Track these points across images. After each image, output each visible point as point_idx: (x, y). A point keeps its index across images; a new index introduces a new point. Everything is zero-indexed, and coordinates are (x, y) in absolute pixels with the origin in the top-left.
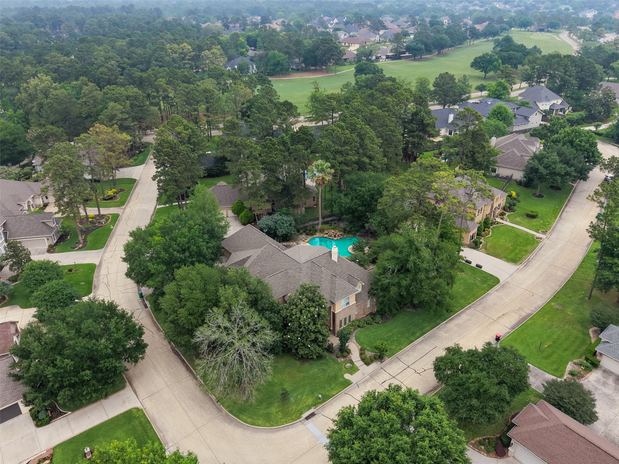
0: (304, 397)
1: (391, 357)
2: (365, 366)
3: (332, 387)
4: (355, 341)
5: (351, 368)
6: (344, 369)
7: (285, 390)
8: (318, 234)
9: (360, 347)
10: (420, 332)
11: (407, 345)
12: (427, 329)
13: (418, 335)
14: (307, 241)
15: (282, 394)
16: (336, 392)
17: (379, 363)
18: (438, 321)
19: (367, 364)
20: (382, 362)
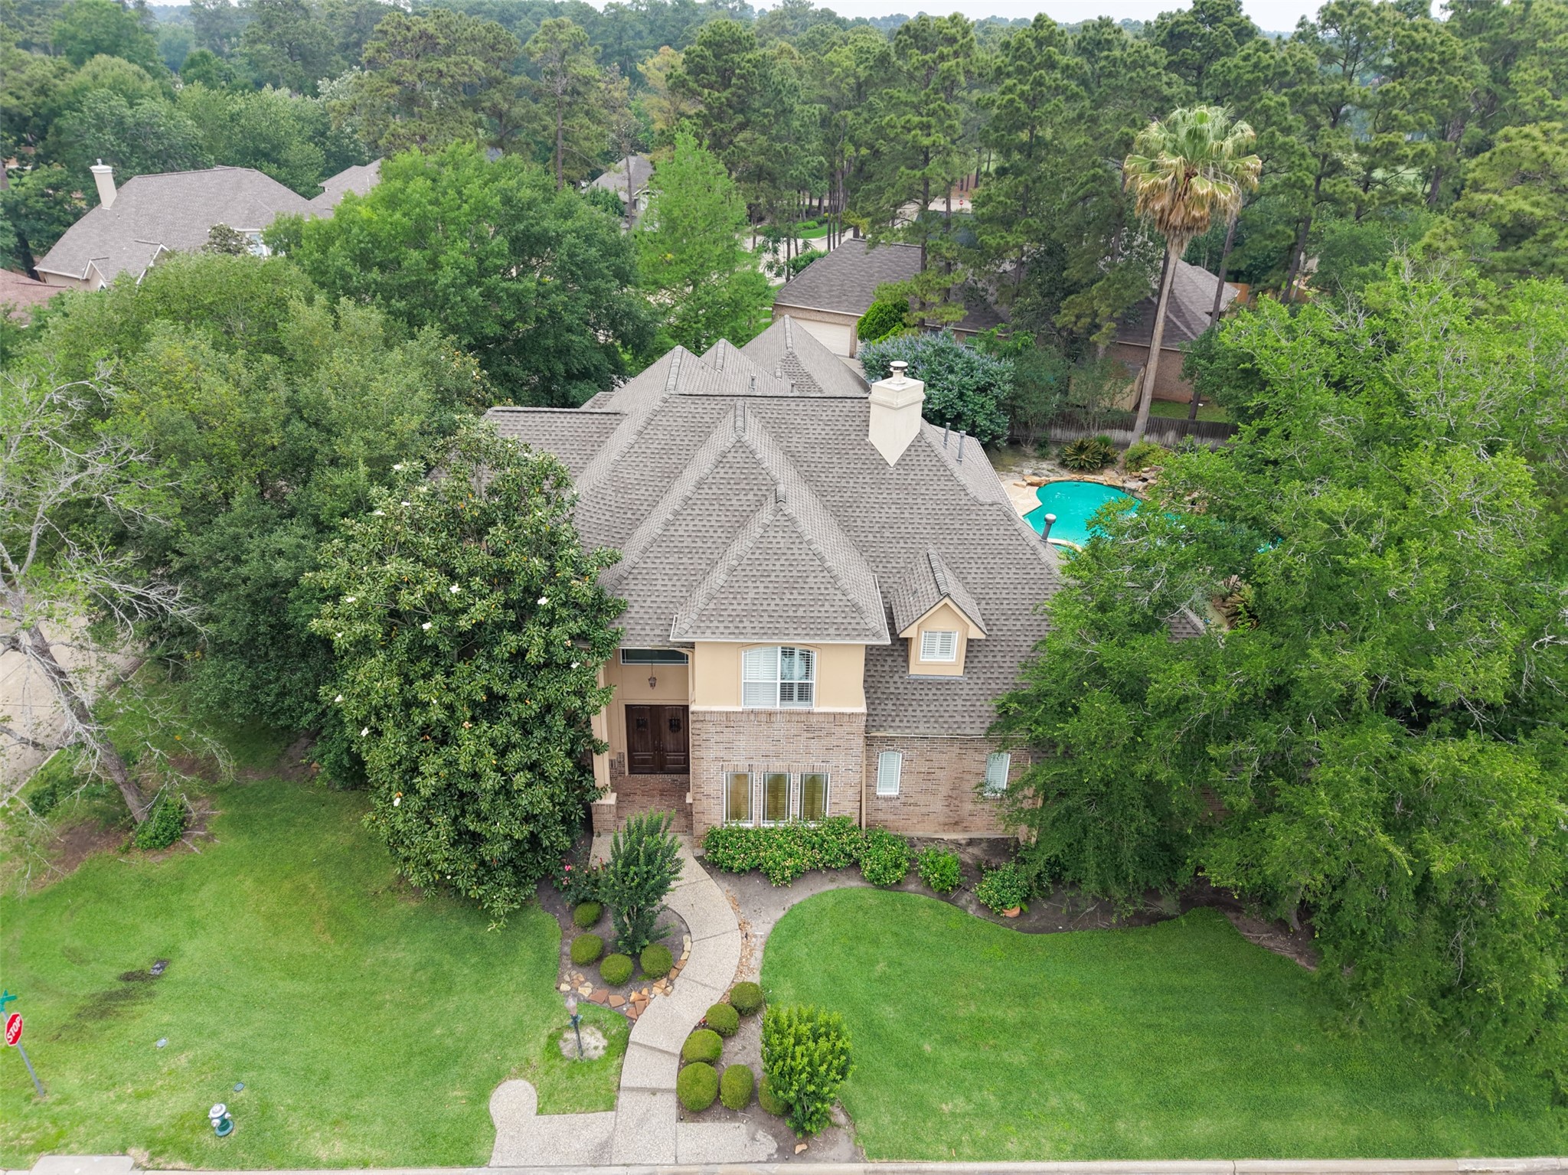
0: (183, 1060)
1: (877, 1155)
2: (668, 1105)
3: (363, 1106)
4: (761, 928)
5: (581, 1064)
6: (535, 1050)
7: (163, 963)
8: (1108, 476)
9: (755, 978)
10: (1234, 1123)
11: (1060, 1155)
12: (1312, 1128)
13: (1200, 1127)
14: (1036, 479)
15: (128, 977)
16: (340, 1149)
17: (768, 1145)
18: (1441, 1128)
19: (693, 1109)
20: (785, 1154)
